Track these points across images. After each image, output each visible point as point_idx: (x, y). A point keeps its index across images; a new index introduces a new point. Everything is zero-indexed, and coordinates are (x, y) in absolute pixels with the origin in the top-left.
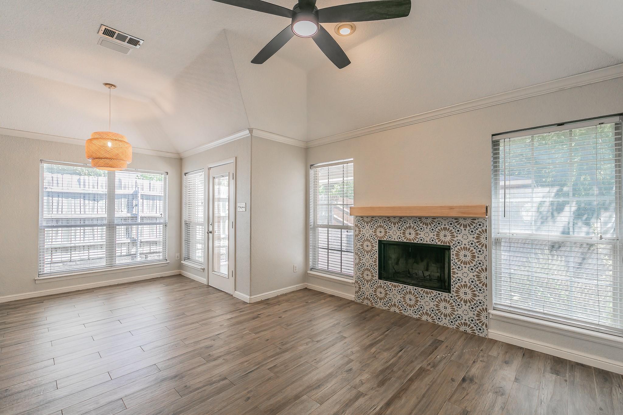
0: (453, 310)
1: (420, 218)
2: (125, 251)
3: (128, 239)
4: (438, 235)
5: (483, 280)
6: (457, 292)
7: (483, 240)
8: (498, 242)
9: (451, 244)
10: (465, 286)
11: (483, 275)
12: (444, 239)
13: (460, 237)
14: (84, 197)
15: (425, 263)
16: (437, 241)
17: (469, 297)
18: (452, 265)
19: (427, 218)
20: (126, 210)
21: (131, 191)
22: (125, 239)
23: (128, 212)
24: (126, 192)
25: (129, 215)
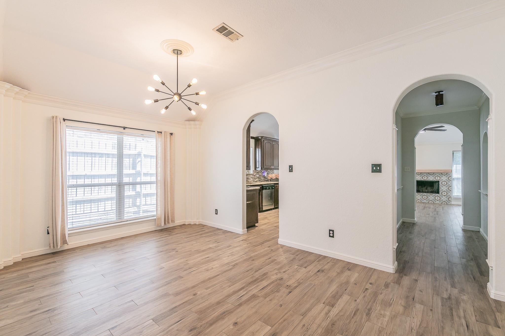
0: (440, 198)
1: (429, 173)
4: (435, 178)
5: (450, 189)
6: (442, 193)
7: (450, 179)
8: (454, 179)
9: (440, 180)
10: (444, 191)
11: (450, 188)
12: (437, 179)
13: (442, 178)
15: (426, 187)
16: (435, 180)
17: (445, 194)
18: (440, 186)
19: (431, 173)
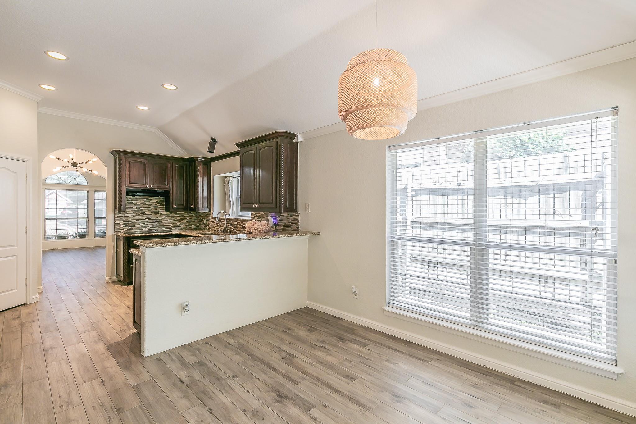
2: (579, 294)
3: (584, 272)
14: (506, 192)
20: (579, 212)
21: (590, 176)
22: (578, 270)
23: (585, 217)
24: (580, 177)
25: (586, 224)
